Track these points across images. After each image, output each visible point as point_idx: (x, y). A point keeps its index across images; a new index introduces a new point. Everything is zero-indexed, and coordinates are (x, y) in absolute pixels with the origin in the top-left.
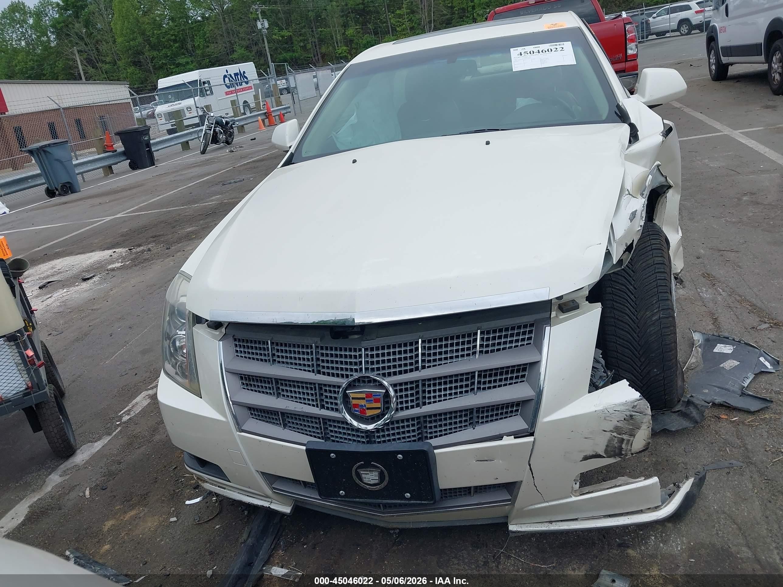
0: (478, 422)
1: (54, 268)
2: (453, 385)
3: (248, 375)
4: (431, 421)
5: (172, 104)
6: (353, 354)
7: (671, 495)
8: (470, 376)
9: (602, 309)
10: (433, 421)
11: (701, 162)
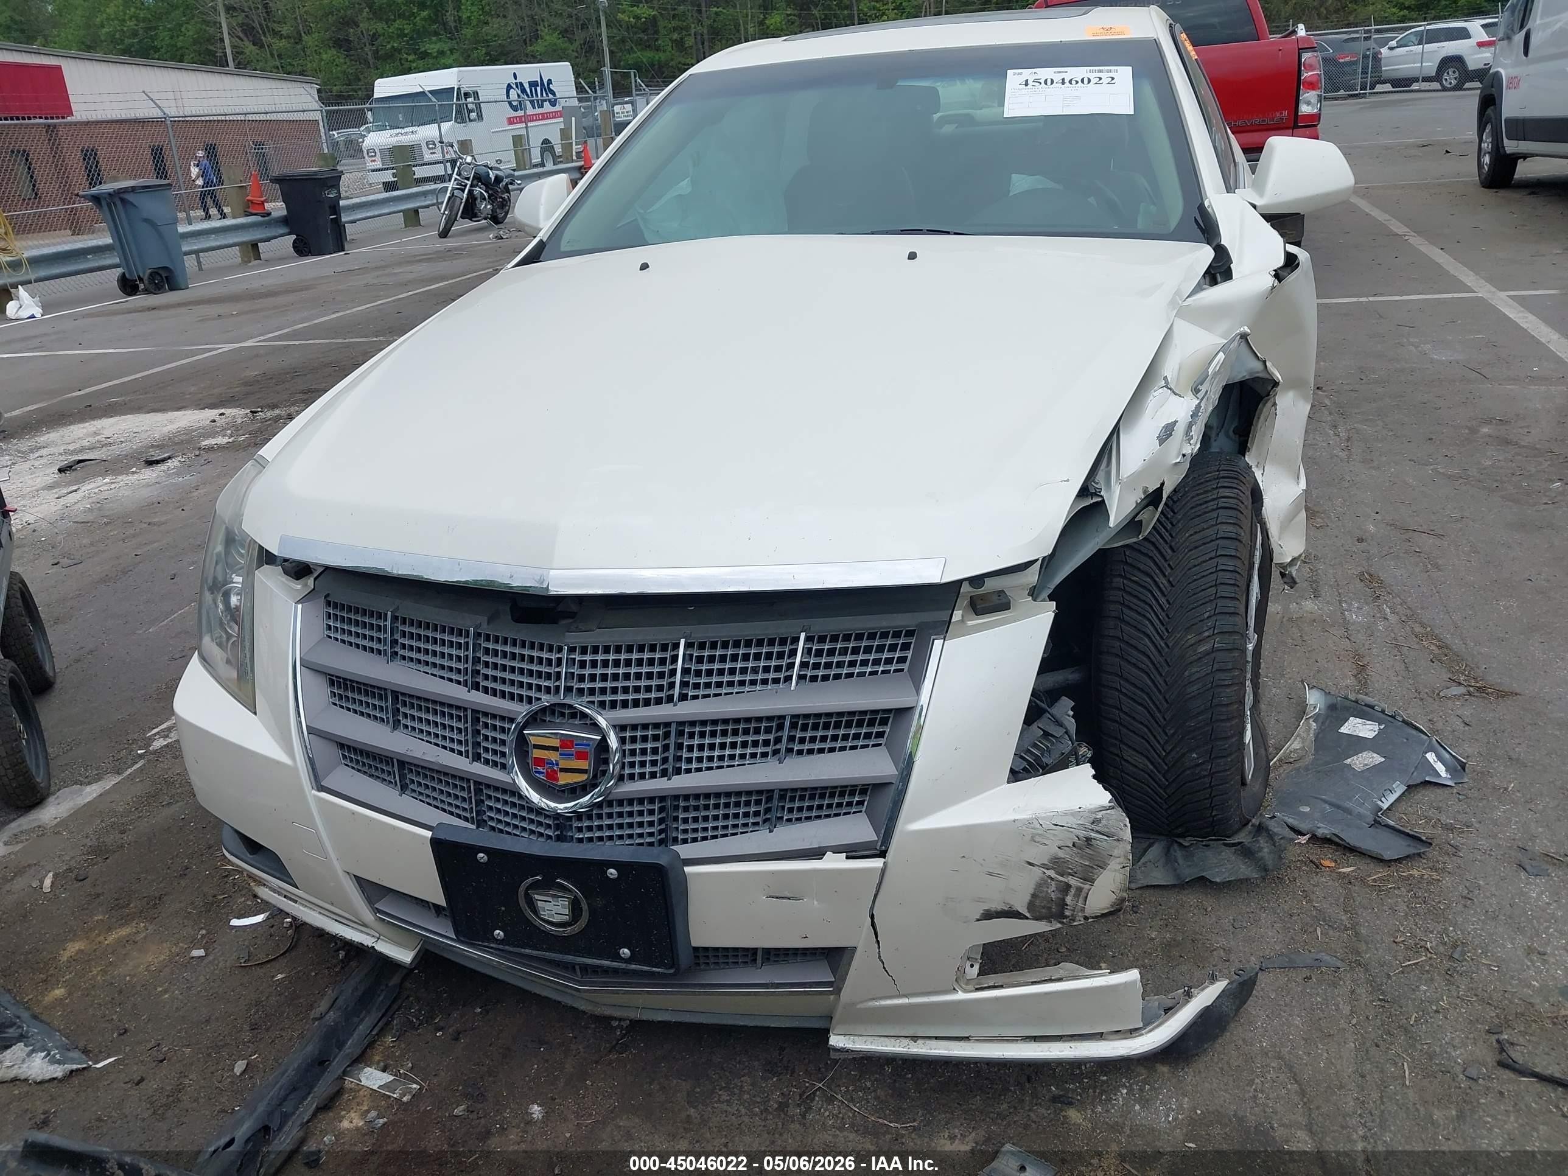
0: (782, 818)
1: (99, 434)
2: (739, 739)
3: (343, 679)
4: (688, 807)
5: (398, 131)
6: (545, 655)
7: (1169, 1010)
8: (774, 724)
9: (1056, 615)
10: (691, 809)
11: (1416, 347)
